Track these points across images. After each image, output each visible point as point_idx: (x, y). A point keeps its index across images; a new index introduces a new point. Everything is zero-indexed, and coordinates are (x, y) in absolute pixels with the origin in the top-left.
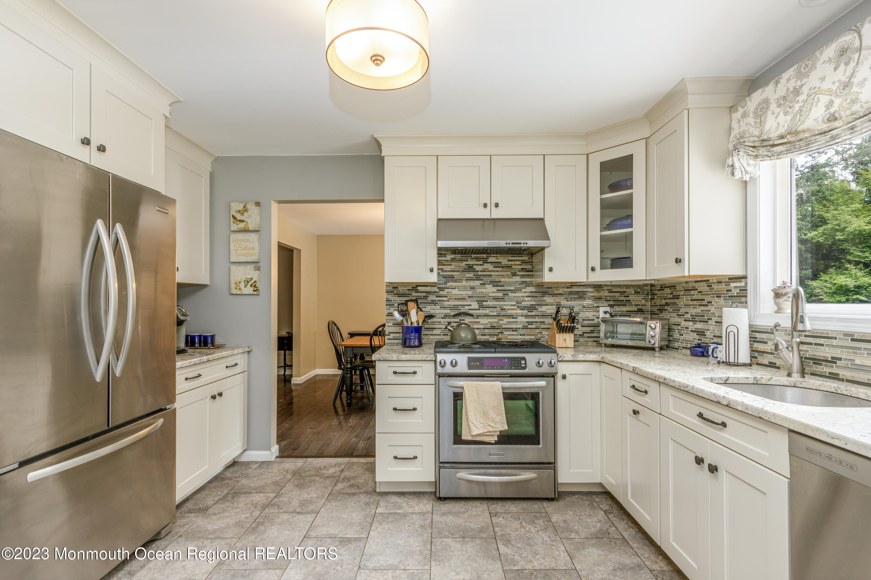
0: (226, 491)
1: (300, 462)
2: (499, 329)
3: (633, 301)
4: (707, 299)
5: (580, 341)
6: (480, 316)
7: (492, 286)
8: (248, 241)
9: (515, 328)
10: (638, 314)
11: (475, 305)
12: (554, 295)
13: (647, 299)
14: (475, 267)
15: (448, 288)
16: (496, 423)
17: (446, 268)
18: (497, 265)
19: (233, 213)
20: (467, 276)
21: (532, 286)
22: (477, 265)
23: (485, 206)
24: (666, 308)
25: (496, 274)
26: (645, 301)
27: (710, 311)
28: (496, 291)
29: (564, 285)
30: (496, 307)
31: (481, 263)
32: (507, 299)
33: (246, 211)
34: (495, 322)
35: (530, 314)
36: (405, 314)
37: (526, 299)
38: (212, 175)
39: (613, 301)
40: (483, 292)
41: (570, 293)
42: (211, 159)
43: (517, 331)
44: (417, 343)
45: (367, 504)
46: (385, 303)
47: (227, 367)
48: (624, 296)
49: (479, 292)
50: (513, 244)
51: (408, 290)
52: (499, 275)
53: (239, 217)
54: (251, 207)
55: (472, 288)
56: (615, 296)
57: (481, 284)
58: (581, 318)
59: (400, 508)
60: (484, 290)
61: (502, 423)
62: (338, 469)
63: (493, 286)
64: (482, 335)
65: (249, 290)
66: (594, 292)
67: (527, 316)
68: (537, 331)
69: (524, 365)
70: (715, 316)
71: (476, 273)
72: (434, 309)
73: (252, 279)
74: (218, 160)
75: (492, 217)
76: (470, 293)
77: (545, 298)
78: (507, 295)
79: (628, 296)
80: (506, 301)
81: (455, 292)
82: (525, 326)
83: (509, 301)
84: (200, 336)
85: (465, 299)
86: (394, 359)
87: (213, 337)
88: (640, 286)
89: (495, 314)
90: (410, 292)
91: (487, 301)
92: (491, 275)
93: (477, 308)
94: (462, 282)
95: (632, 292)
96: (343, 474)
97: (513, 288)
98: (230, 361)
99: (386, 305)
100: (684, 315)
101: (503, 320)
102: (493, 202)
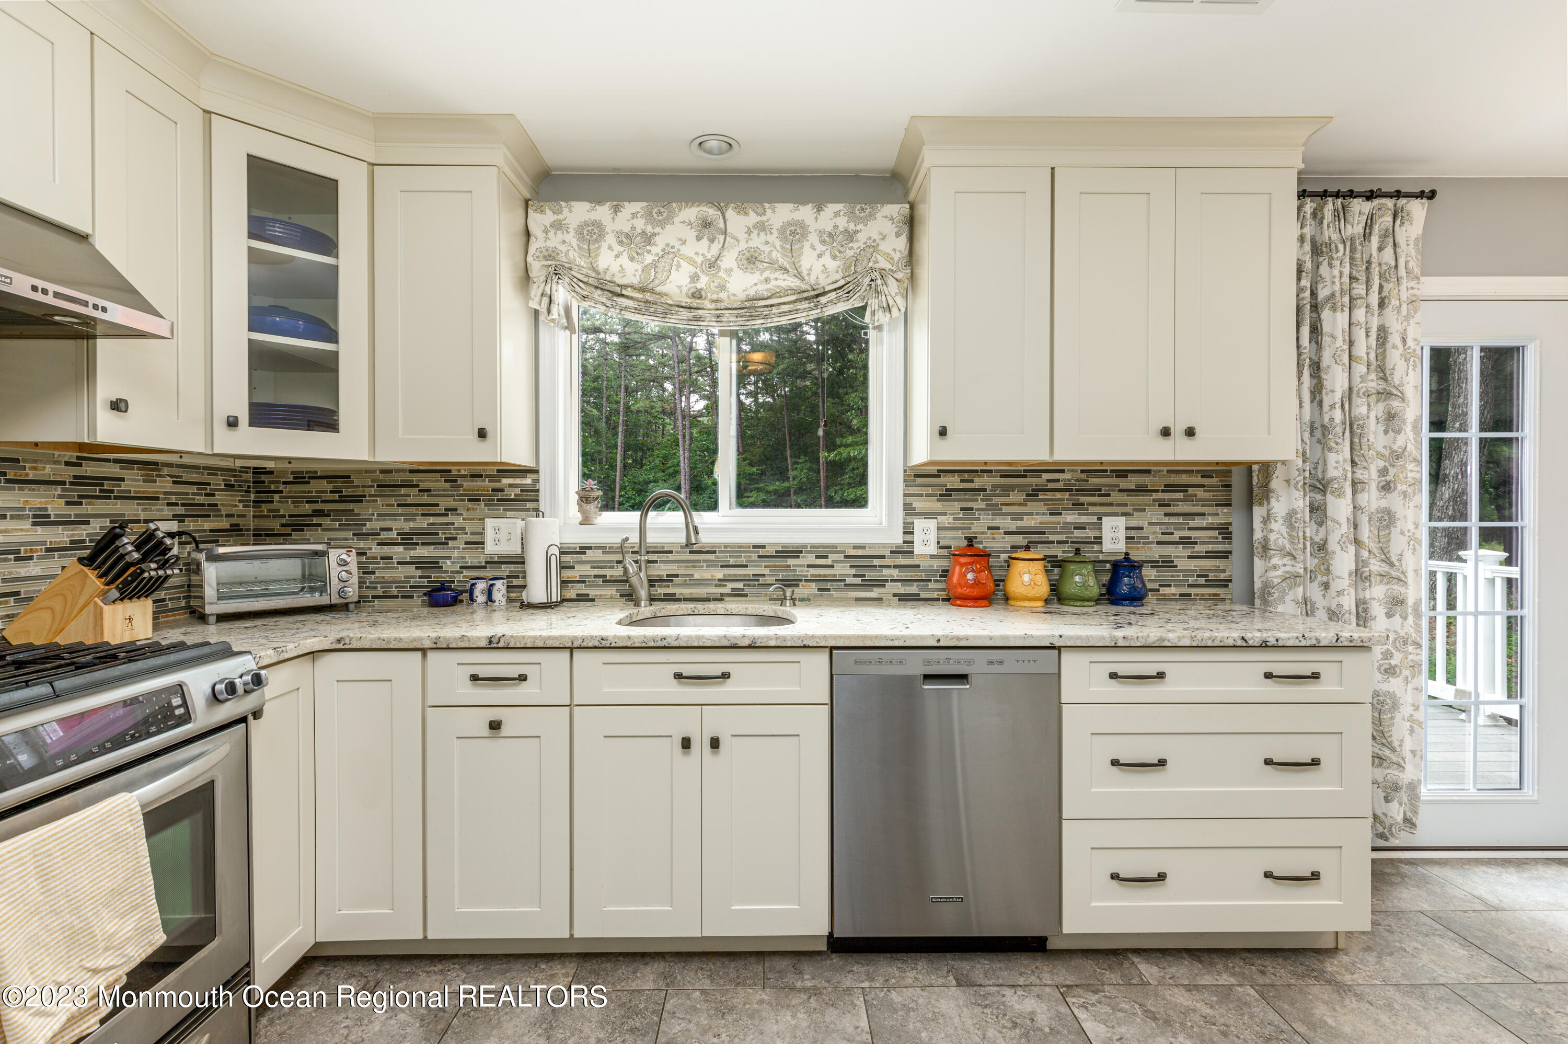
3: (222, 505)
4: (444, 503)
10: (231, 536)
13: (248, 501)
16: (119, 947)
24: (315, 520)
26: (244, 506)
27: (453, 524)
39: (183, 505)
48: (206, 495)
56: (187, 494)
61: (146, 931)
66: (139, 481)
70: (466, 534)
79: (213, 495)
88: (235, 470)
95: (220, 485)
100: (379, 534)
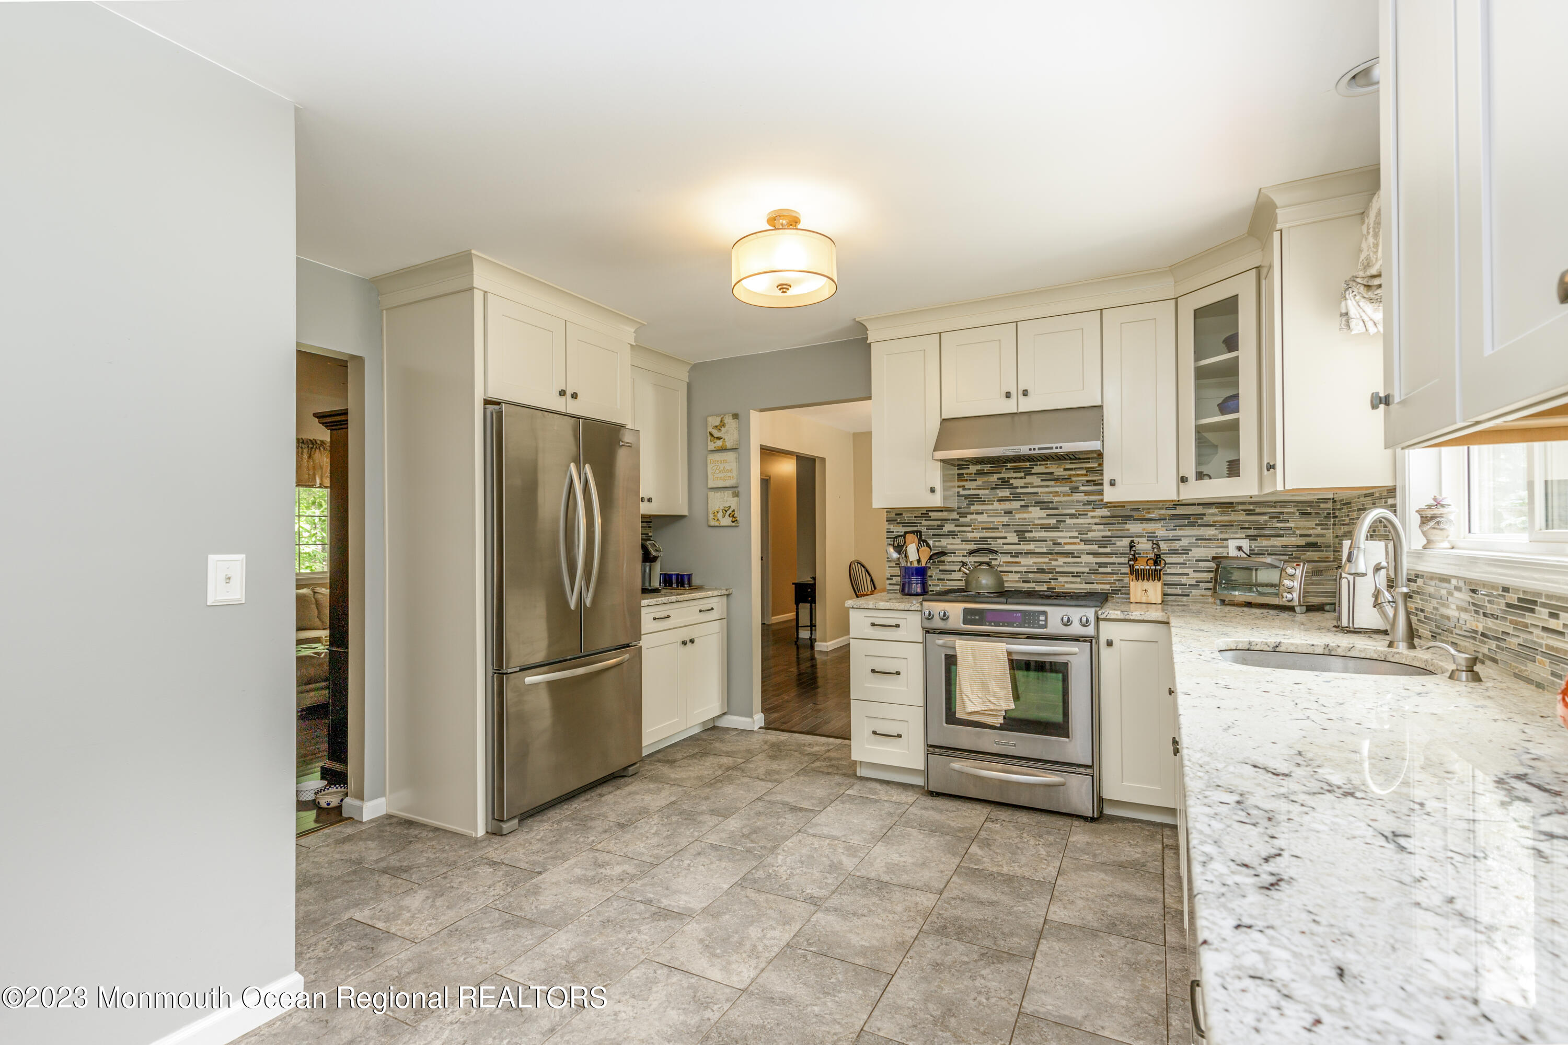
0: (697, 750)
1: (784, 736)
2: (1052, 573)
3: (1297, 528)
5: (1192, 596)
6: (1022, 553)
7: (1039, 508)
8: (725, 461)
9: (1077, 573)
11: (1012, 537)
12: (1143, 520)
13: (1327, 525)
14: (1012, 481)
15: (973, 514)
16: (998, 699)
17: (968, 484)
18: (1047, 477)
19: (710, 429)
20: (1000, 495)
21: (1105, 508)
22: (1015, 478)
23: (1008, 395)
25: (1045, 491)
26: (1322, 529)
28: (1045, 515)
29: (1161, 504)
30: (1046, 541)
31: (1022, 474)
32: (1062, 528)
33: (723, 425)
34: (1044, 563)
35: (1102, 550)
36: (900, 549)
37: (1095, 527)
38: (689, 386)
39: (1255, 528)
40: (1025, 519)
41: (1174, 517)
42: (688, 368)
43: (1080, 576)
44: (919, 590)
45: (839, 784)
46: (885, 535)
47: (701, 611)
48: (1279, 521)
49: (1019, 519)
50: (1039, 449)
51: (915, 517)
52: (1051, 493)
53: (716, 433)
54: (728, 420)
55: (1008, 512)
56: (1260, 521)
57: (1022, 506)
58: (1194, 557)
59: (875, 793)
60: (1025, 516)
61: (1007, 700)
62: (823, 748)
63: (1041, 509)
64: (1023, 582)
65: (727, 521)
66: (1217, 515)
67: (1095, 554)
68: (1115, 577)
69: (1043, 623)
71: (1013, 491)
72: (952, 544)
73: (730, 507)
74: (695, 368)
75: (1020, 411)
76: (1005, 519)
77: (1127, 526)
78: (1065, 521)
79: (1287, 521)
80: (1062, 531)
81: (980, 518)
82: (1093, 570)
83: (1066, 531)
84: (677, 575)
85: (998, 529)
86: (871, 607)
87: (689, 576)
88: (1312, 502)
89: (1044, 550)
90: (919, 520)
91: (1031, 532)
92: (1037, 493)
93: (1017, 542)
94: (993, 504)
95: (1294, 513)
96: (828, 754)
97: (1073, 511)
98: (706, 604)
99: (887, 538)
101: (1056, 560)
102: (1021, 388)
